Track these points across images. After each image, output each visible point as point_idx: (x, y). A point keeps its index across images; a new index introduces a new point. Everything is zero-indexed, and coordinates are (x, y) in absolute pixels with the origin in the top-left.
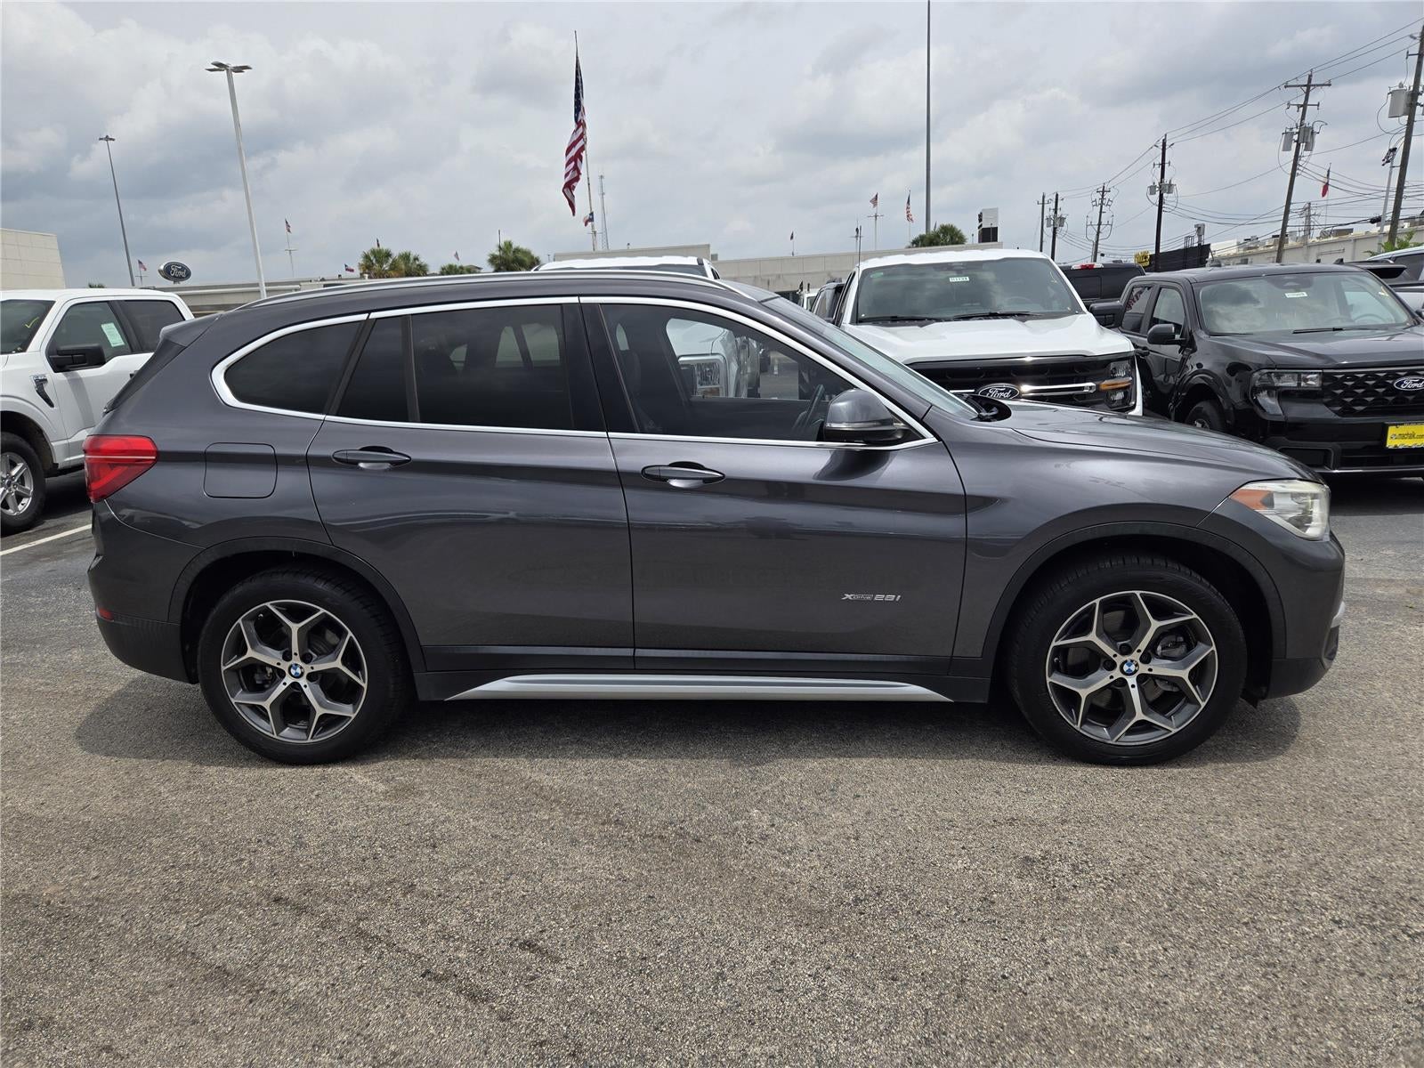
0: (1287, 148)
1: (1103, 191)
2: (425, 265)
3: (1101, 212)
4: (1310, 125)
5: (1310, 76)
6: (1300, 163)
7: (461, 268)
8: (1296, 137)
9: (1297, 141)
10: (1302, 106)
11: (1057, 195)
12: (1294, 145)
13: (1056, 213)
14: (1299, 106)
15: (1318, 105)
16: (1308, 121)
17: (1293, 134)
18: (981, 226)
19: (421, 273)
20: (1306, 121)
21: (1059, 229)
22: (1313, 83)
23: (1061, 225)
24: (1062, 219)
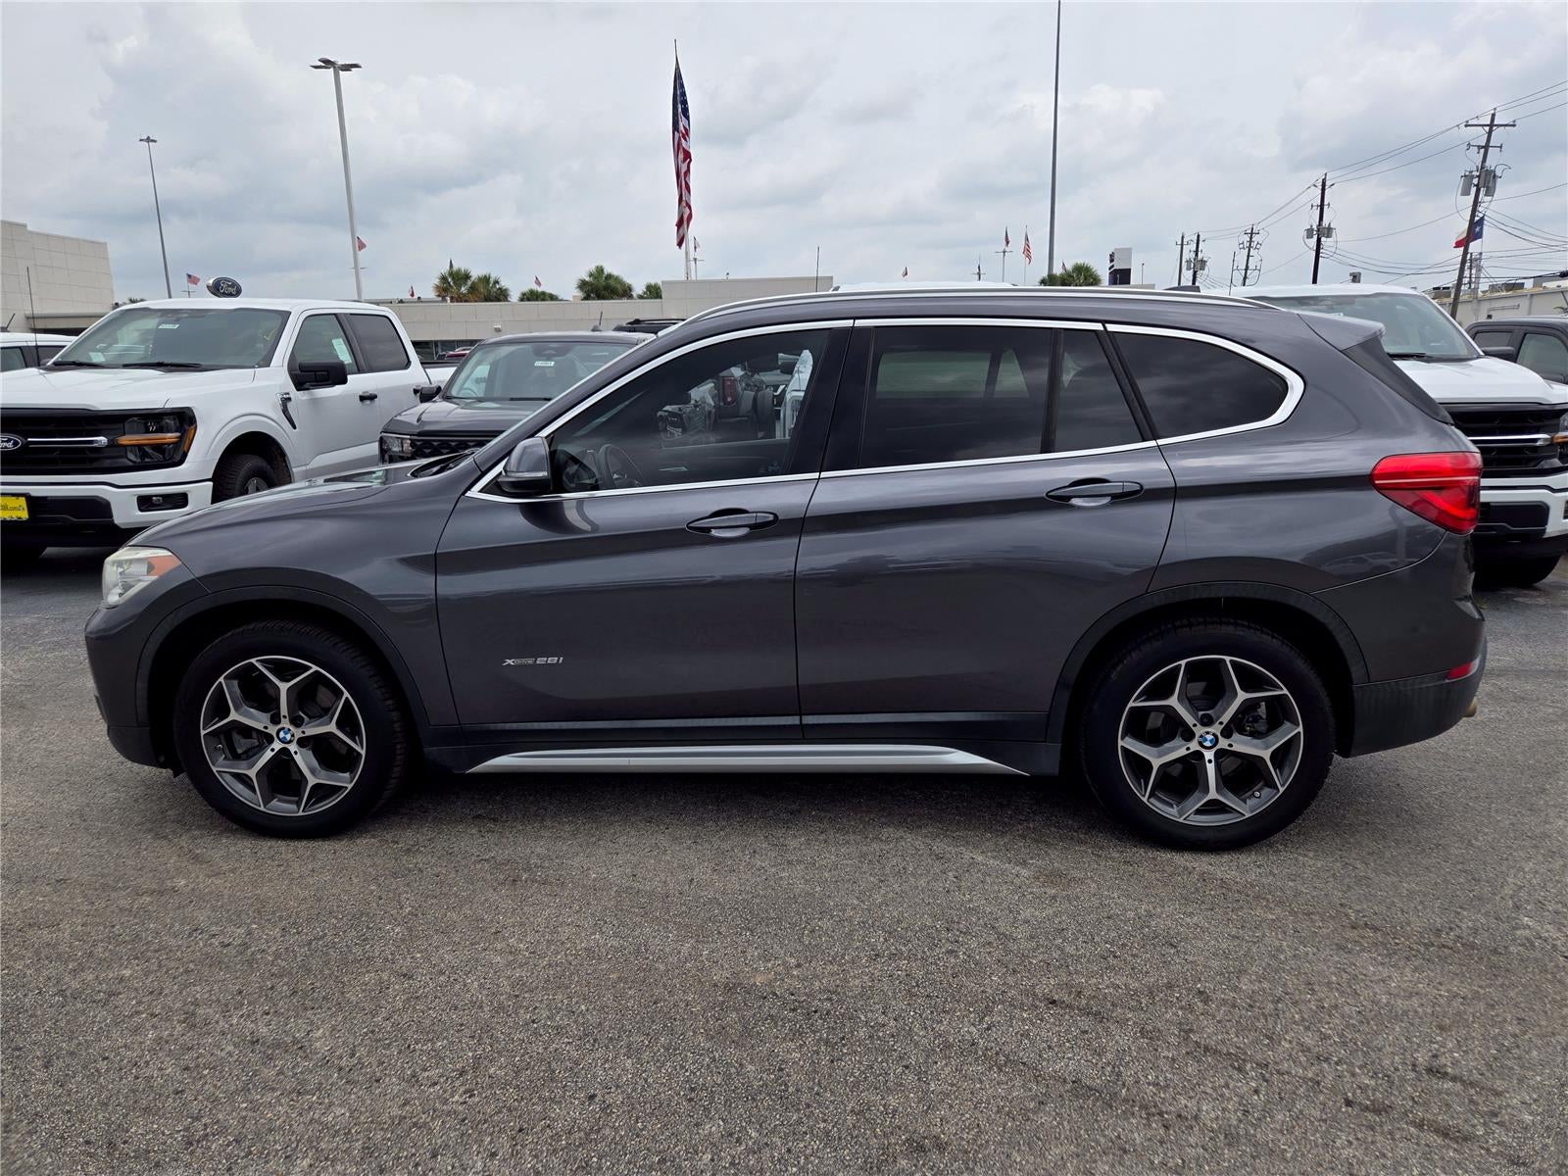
0: (1466, 192)
1: (1252, 234)
2: (506, 290)
3: (1248, 256)
4: (1492, 168)
5: (1493, 115)
6: (1480, 209)
7: (543, 293)
8: (1475, 181)
9: (1477, 185)
10: (1483, 147)
11: (1198, 236)
12: (1474, 189)
13: (1197, 255)
14: (1479, 147)
15: (1501, 147)
16: (1490, 163)
17: (1472, 177)
18: (1113, 266)
19: (502, 297)
20: (1487, 164)
21: (1199, 273)
22: (1495, 123)
23: (1202, 268)
24: (1203, 263)
